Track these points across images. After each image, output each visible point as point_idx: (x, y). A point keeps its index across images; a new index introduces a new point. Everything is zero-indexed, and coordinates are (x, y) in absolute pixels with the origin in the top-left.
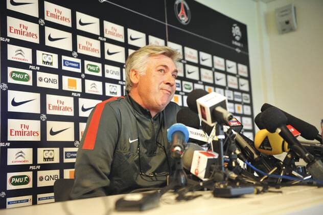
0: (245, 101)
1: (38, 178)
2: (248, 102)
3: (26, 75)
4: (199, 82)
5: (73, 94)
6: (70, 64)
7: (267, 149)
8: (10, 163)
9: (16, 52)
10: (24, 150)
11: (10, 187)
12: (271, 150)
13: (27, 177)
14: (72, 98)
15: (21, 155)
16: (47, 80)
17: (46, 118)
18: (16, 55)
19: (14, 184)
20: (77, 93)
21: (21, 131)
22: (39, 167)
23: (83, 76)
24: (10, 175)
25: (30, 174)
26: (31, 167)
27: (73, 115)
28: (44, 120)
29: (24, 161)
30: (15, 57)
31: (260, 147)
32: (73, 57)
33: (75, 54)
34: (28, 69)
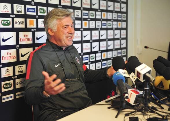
0: (123, 19)
1: (16, 83)
2: (125, 19)
3: (9, 21)
4: (99, 10)
5: (32, 29)
6: (31, 10)
7: (161, 88)
8: (3, 76)
9: (3, 7)
10: (9, 68)
11: (3, 90)
12: (164, 88)
13: (10, 84)
14: (32, 32)
15: (8, 71)
16: (19, 23)
17: (19, 47)
18: (4, 9)
19: (5, 88)
20: (34, 28)
21: (7, 56)
22: (16, 77)
23: (37, 17)
24: (3, 83)
25: (12, 82)
26: (12, 78)
27: (32, 43)
28: (18, 48)
29: (9, 75)
30: (3, 10)
31: (157, 86)
32: (32, 5)
33: (33, 3)
34: (10, 17)
